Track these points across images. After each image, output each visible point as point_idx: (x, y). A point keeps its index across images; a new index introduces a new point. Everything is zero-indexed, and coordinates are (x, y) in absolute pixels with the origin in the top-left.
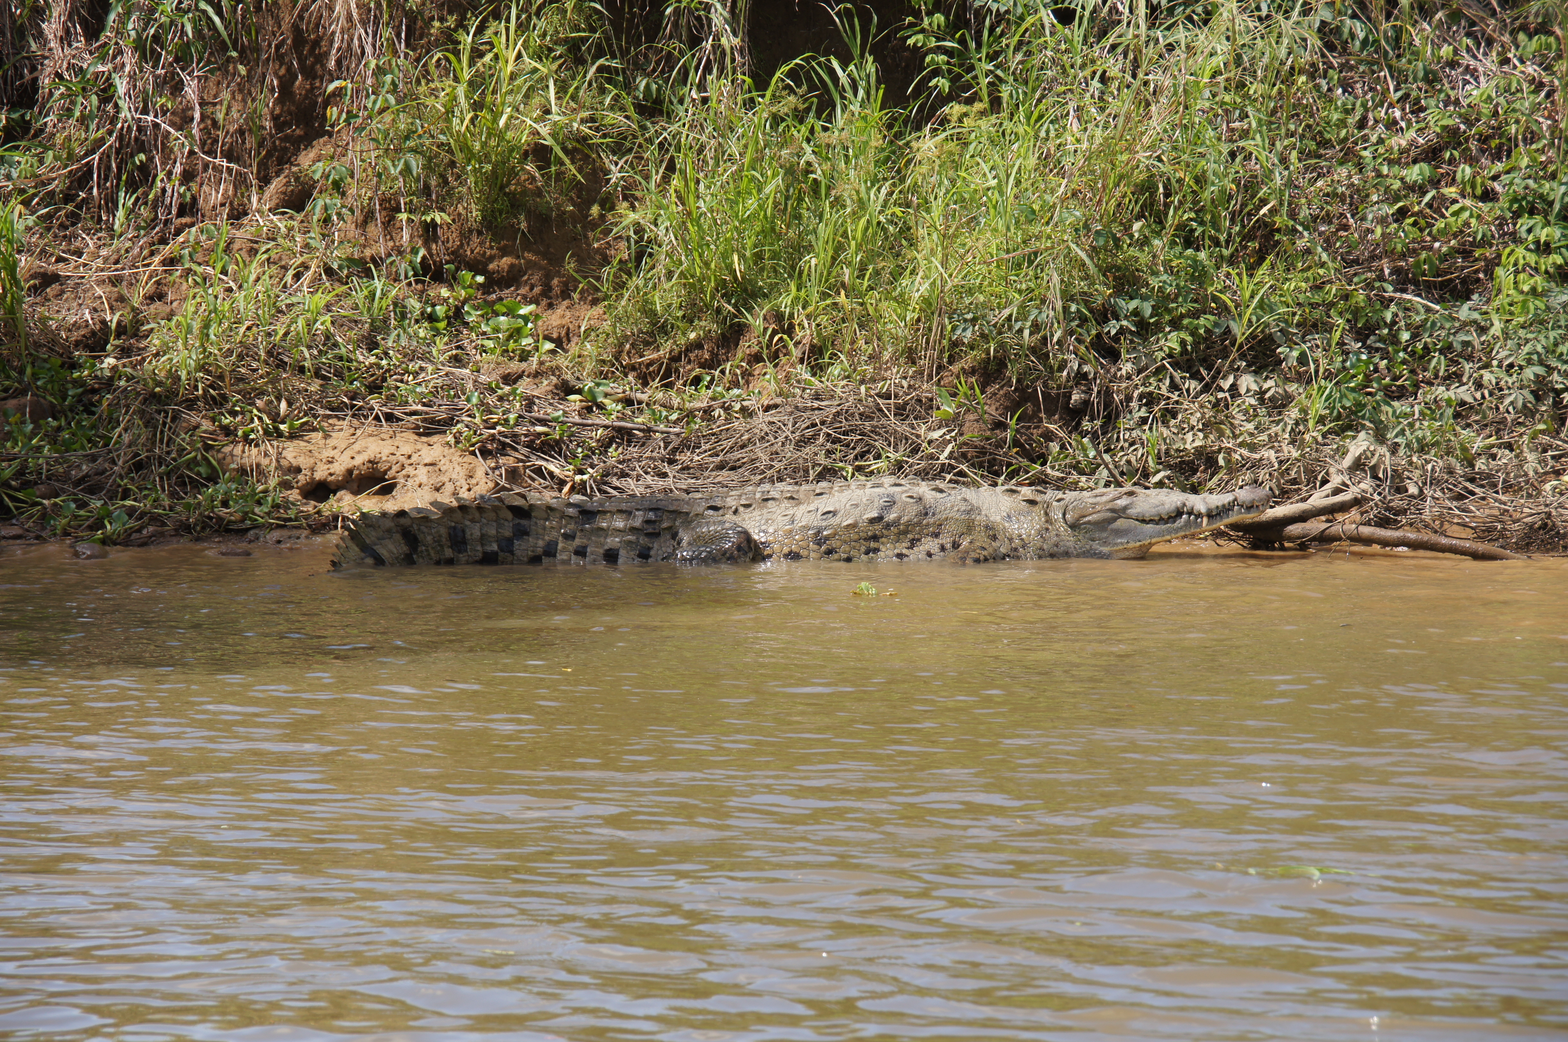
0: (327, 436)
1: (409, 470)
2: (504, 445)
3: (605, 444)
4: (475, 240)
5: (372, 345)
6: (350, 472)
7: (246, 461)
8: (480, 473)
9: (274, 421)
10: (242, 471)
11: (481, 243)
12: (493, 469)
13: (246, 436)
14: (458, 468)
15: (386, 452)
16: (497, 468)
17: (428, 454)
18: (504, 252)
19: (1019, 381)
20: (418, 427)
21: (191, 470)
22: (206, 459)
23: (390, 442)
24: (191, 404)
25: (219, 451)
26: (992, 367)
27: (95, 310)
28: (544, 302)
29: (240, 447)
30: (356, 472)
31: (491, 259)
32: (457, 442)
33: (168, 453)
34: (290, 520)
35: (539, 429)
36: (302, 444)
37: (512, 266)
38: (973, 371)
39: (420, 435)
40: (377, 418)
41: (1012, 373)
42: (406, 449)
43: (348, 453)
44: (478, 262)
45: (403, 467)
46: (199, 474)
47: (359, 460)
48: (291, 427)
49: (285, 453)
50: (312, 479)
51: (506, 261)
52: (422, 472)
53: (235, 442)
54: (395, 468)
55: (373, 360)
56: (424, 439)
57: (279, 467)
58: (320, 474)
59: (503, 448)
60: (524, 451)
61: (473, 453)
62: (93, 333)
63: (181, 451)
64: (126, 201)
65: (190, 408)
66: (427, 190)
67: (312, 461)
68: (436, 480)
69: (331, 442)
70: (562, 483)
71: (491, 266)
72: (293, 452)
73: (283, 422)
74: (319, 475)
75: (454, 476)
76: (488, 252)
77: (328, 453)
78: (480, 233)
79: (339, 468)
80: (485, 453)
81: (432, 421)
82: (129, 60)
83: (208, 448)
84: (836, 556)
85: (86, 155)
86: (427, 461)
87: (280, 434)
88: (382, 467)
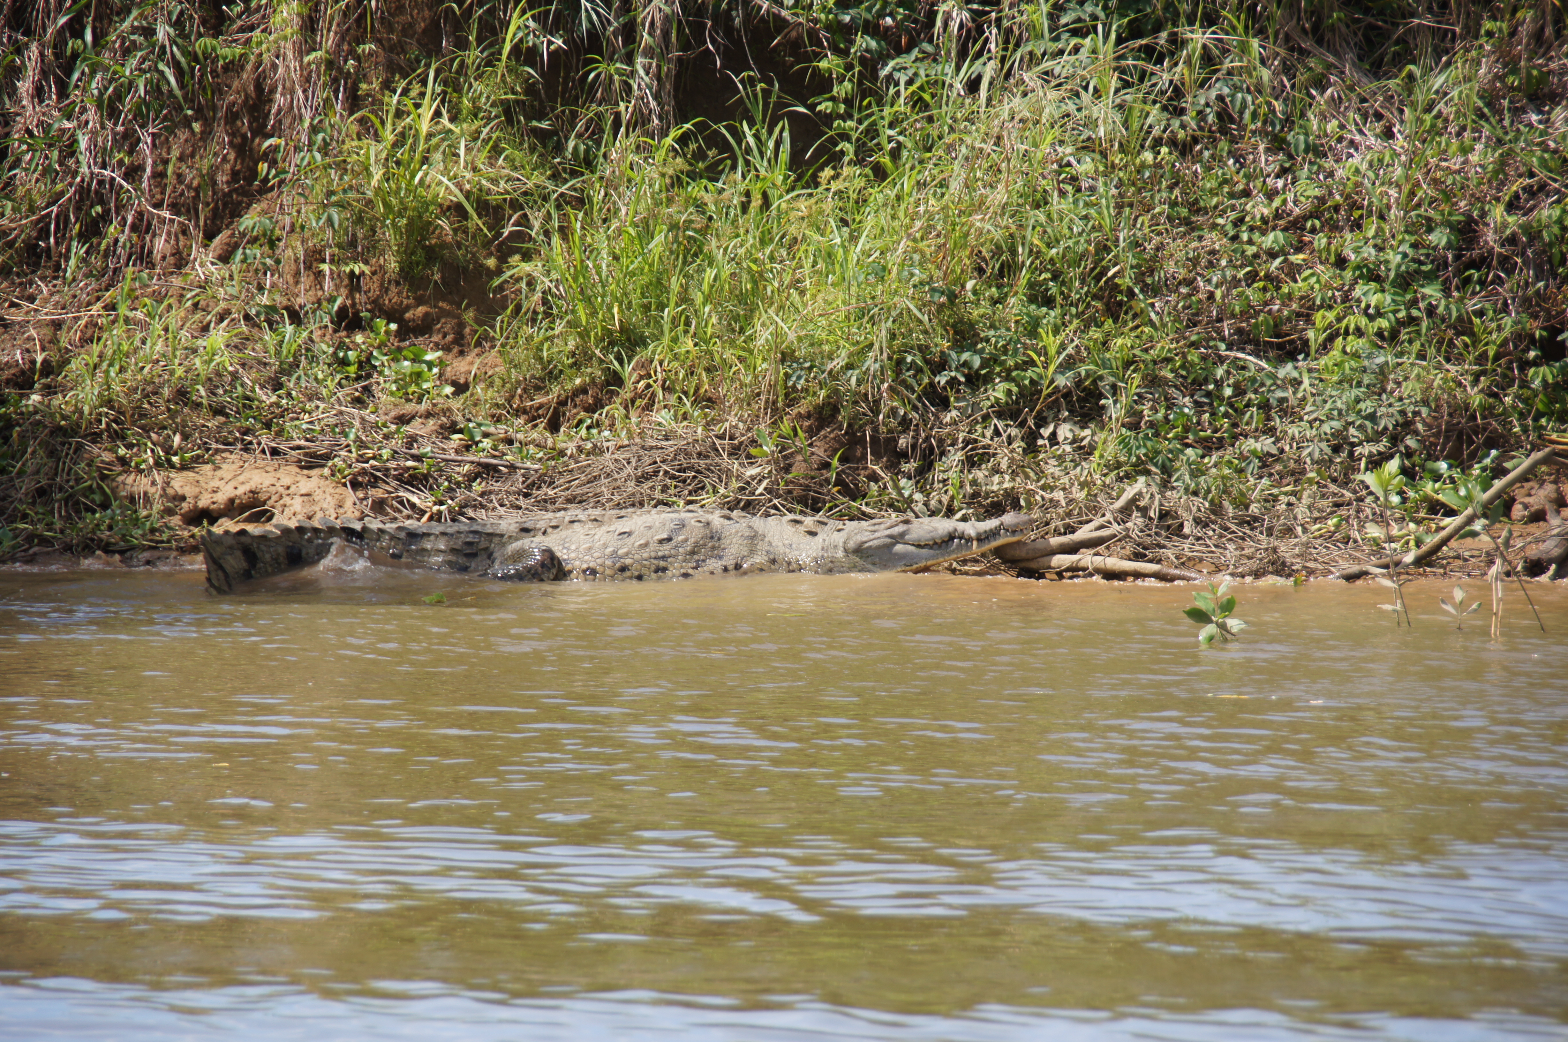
0: (217, 468)
1: (286, 500)
2: (376, 478)
3: (471, 478)
4: (394, 289)
5: (277, 386)
6: (232, 501)
7: (135, 489)
8: (348, 504)
9: (167, 453)
10: (132, 499)
11: (399, 293)
12: (361, 500)
13: (137, 465)
14: (329, 498)
15: (267, 483)
16: (365, 498)
17: (305, 485)
18: (420, 301)
19: (850, 425)
20: (300, 461)
21: (87, 497)
22: (100, 488)
23: (273, 474)
24: (95, 438)
25: (113, 480)
26: (827, 412)
27: (28, 351)
28: (456, 349)
29: (132, 476)
30: (237, 501)
31: (408, 308)
32: (333, 475)
33: (68, 481)
34: (162, 542)
35: (410, 463)
36: (191, 474)
37: (426, 314)
38: (809, 416)
39: (302, 468)
40: (263, 451)
41: (843, 416)
42: (286, 481)
43: (232, 484)
44: (396, 311)
45: (281, 497)
46: (93, 501)
47: (241, 490)
48: (182, 459)
49: (173, 483)
50: (195, 506)
51: (421, 310)
52: (298, 500)
53: (127, 472)
54: (274, 498)
55: (274, 399)
56: (305, 472)
57: (164, 494)
58: (204, 502)
59: (374, 482)
60: (395, 483)
61: (345, 485)
62: (23, 372)
63: (78, 480)
64: (78, 250)
65: (94, 442)
66: (353, 243)
67: (197, 490)
68: (308, 510)
69: (219, 473)
70: (423, 512)
71: (407, 315)
72: (180, 482)
73: (175, 454)
74: (202, 504)
75: (325, 506)
76: (405, 302)
77: (216, 483)
78: (398, 283)
79: (221, 498)
80: (355, 485)
81: (313, 455)
82: (92, 115)
83: (104, 477)
84: (628, 574)
85: (47, 207)
86: (303, 491)
87: (172, 466)
88: (262, 497)
